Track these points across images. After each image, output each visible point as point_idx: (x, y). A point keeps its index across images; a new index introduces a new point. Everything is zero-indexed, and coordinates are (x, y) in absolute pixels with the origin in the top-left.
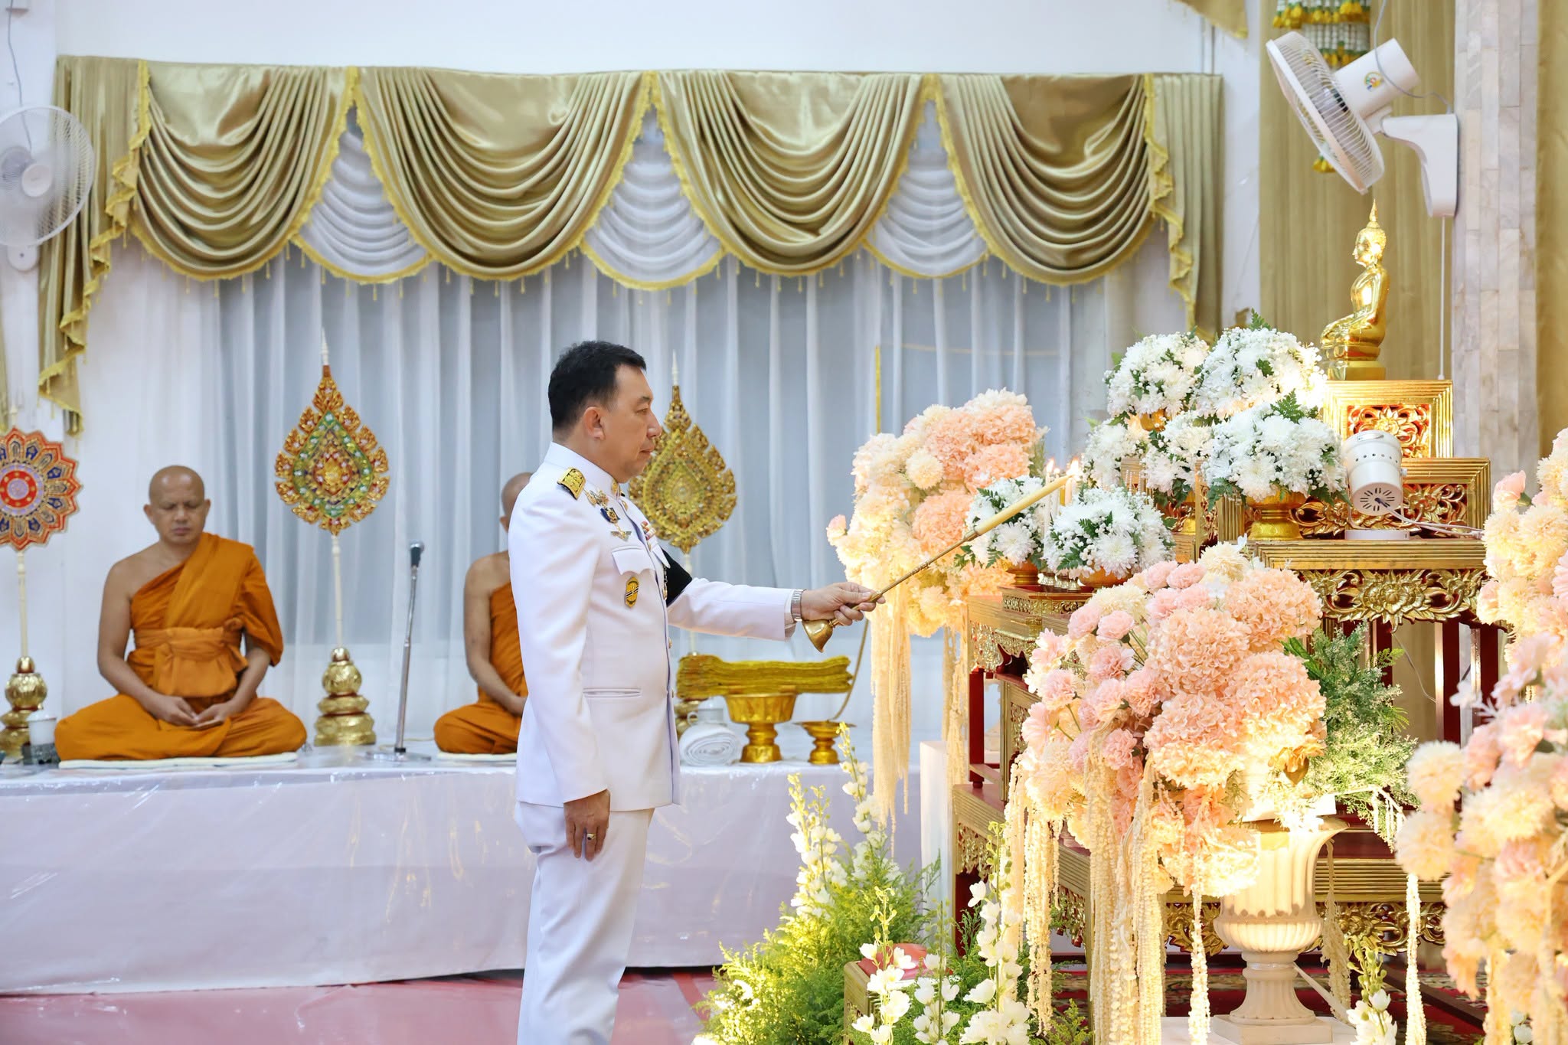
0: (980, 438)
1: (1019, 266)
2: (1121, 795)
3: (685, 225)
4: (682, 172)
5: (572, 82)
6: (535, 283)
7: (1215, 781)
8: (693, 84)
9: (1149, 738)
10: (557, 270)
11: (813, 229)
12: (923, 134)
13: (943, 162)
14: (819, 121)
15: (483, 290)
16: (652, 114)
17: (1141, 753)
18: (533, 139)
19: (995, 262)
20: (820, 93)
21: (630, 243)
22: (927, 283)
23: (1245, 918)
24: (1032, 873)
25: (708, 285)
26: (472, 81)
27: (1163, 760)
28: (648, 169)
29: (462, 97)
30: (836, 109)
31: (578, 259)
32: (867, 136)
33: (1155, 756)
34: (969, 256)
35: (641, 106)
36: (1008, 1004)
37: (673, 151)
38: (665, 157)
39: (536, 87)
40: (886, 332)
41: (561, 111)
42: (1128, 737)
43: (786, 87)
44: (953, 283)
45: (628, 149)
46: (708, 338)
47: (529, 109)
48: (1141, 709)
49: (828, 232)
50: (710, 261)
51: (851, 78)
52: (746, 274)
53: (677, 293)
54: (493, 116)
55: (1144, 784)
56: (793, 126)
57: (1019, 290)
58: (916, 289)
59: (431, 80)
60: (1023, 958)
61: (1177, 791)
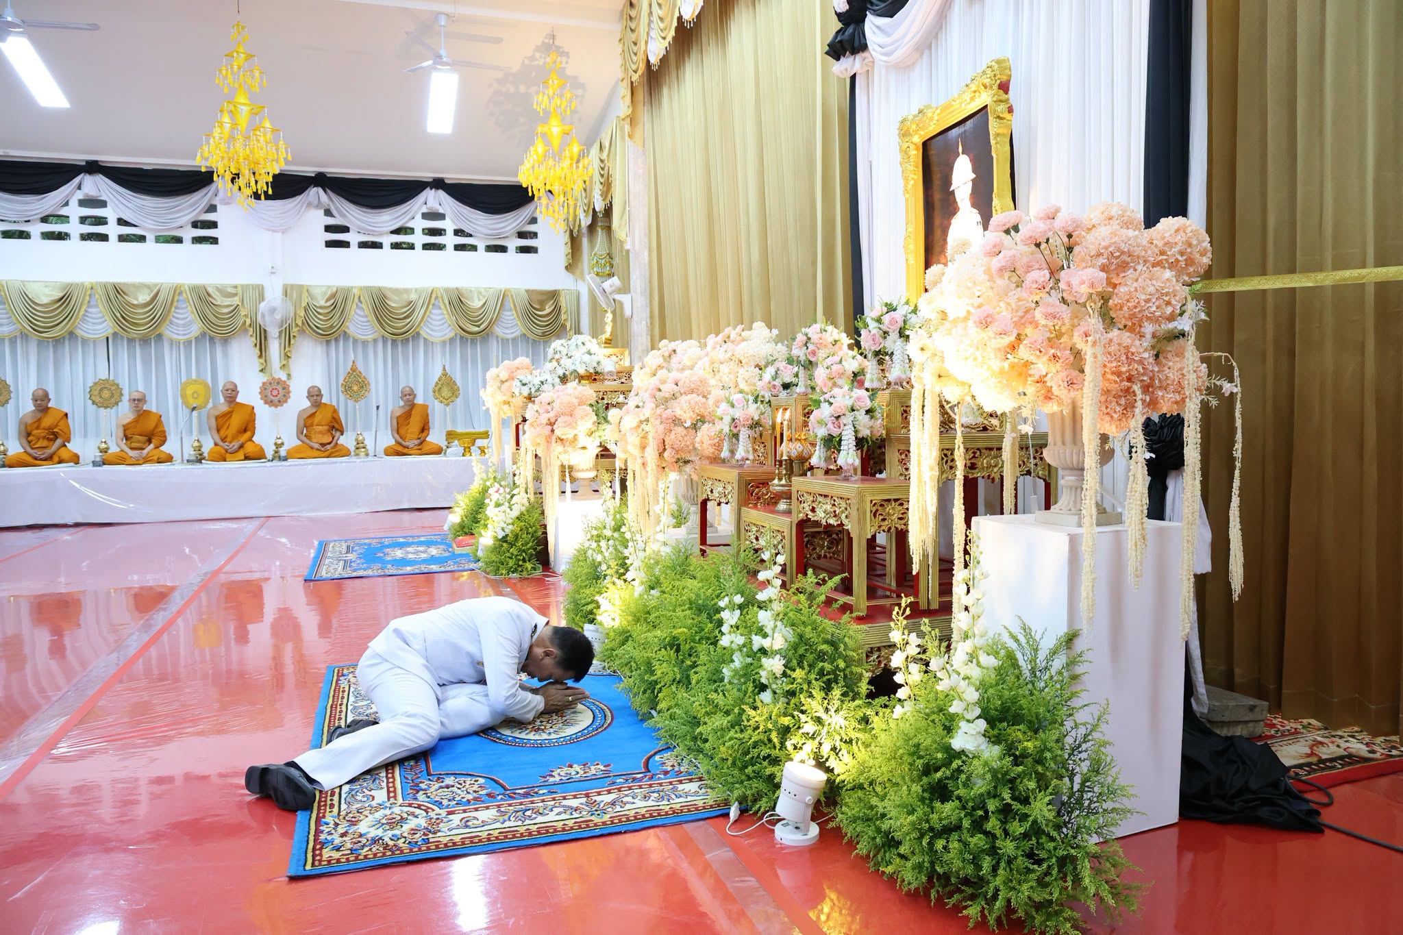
0: (518, 368)
1: (529, 335)
2: (548, 442)
3: (446, 325)
4: (445, 312)
5: (416, 290)
6: (407, 340)
7: (570, 436)
8: (447, 290)
9: (555, 427)
10: (413, 337)
11: (479, 326)
12: (506, 303)
13: (511, 310)
14: (479, 300)
15: (394, 342)
16: (437, 298)
17: (553, 431)
18: (405, 304)
19: (525, 335)
20: (480, 293)
21: (432, 330)
22: (508, 340)
23: (579, 471)
24: (528, 464)
25: (452, 340)
26: (390, 289)
27: (558, 432)
28: (435, 311)
29: (389, 294)
30: (484, 297)
31: (418, 334)
32: (492, 303)
33: (556, 432)
34: (518, 333)
35: (434, 296)
36: (523, 494)
37: (443, 307)
38: (440, 308)
39: (407, 291)
40: (498, 352)
41: (413, 297)
42: (550, 428)
43: (471, 291)
44: (514, 339)
45: (431, 307)
46: (452, 354)
47: (405, 296)
48: (553, 420)
49: (482, 327)
50: (452, 334)
51: (487, 289)
52: (462, 337)
53: (444, 342)
54: (396, 298)
55: (554, 438)
56: (473, 301)
57: (530, 341)
58: (505, 342)
59: (380, 289)
60: (527, 484)
61: (562, 440)
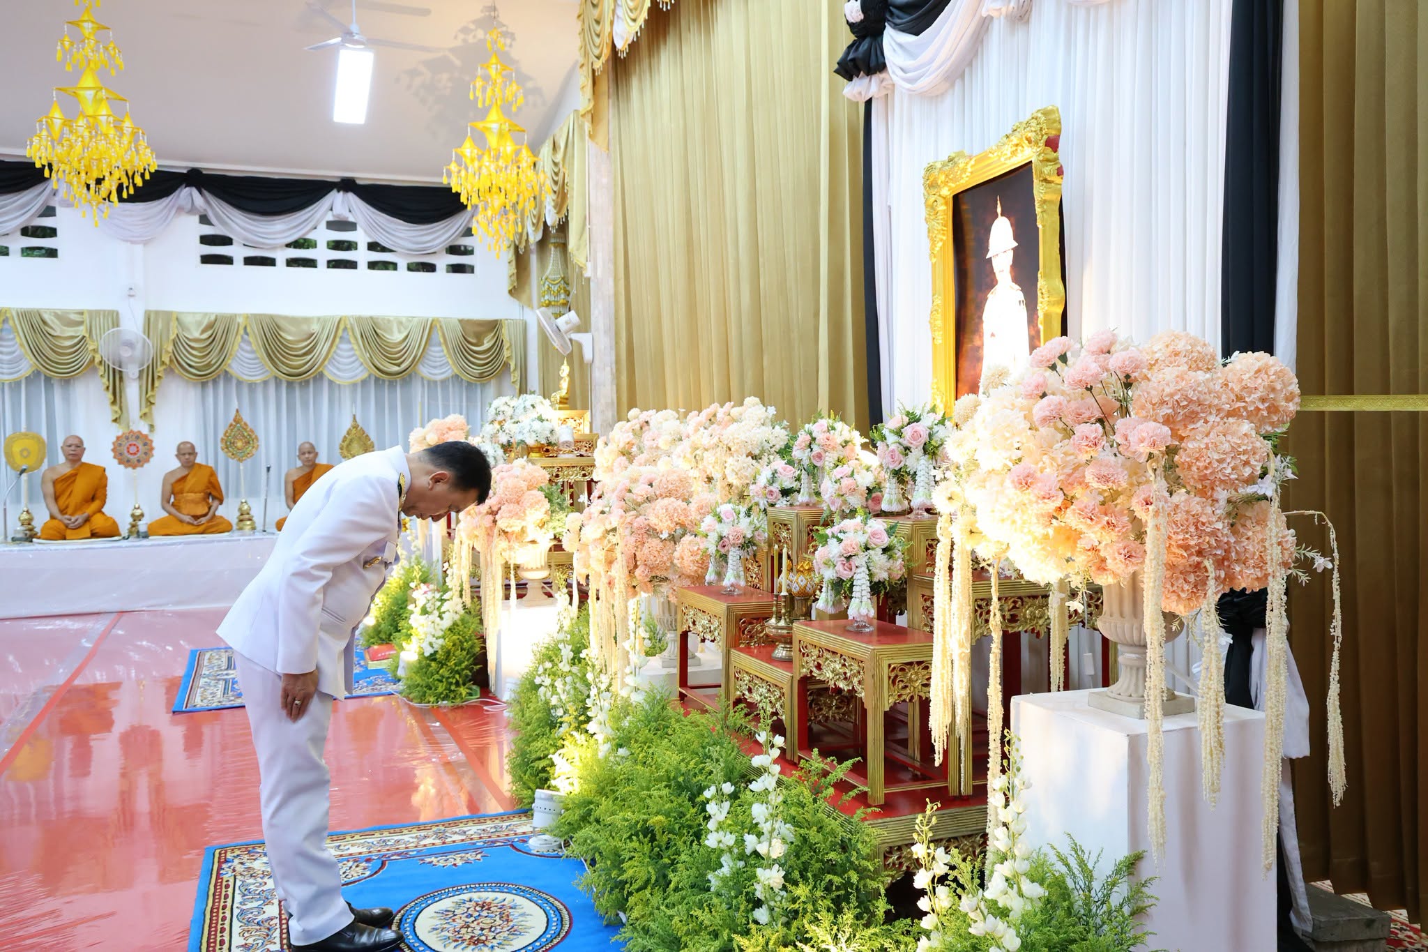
0: (450, 429)
1: (465, 377)
2: (489, 535)
3: (357, 364)
4: (356, 347)
5: (319, 319)
6: (307, 382)
7: (517, 529)
8: (359, 320)
9: (497, 517)
10: (315, 378)
11: (399, 365)
12: (433, 336)
13: (440, 345)
14: (400, 332)
15: (290, 384)
16: (345, 329)
17: (495, 522)
18: (305, 337)
19: (457, 376)
20: (400, 323)
21: (338, 369)
22: (435, 382)
23: (527, 570)
24: (463, 559)
25: (364, 383)
26: (285, 318)
27: (502, 524)
28: (344, 346)
29: (282, 323)
30: (406, 329)
31: (321, 375)
32: (416, 336)
33: (499, 523)
34: (449, 374)
35: (342, 327)
36: (456, 599)
37: (352, 340)
38: (350, 342)
39: (307, 320)
40: (423, 397)
41: (315, 328)
42: (491, 517)
43: (389, 321)
44: (444, 382)
45: (337, 340)
46: (365, 400)
47: (305, 327)
48: (495, 509)
49: (404, 366)
50: (365, 375)
51: (410, 319)
52: (377, 379)
53: (355, 385)
54: (293, 329)
55: (496, 531)
56: (391, 333)
57: (465, 384)
58: (432, 384)
59: (272, 317)
60: (461, 585)
61: (505, 533)
